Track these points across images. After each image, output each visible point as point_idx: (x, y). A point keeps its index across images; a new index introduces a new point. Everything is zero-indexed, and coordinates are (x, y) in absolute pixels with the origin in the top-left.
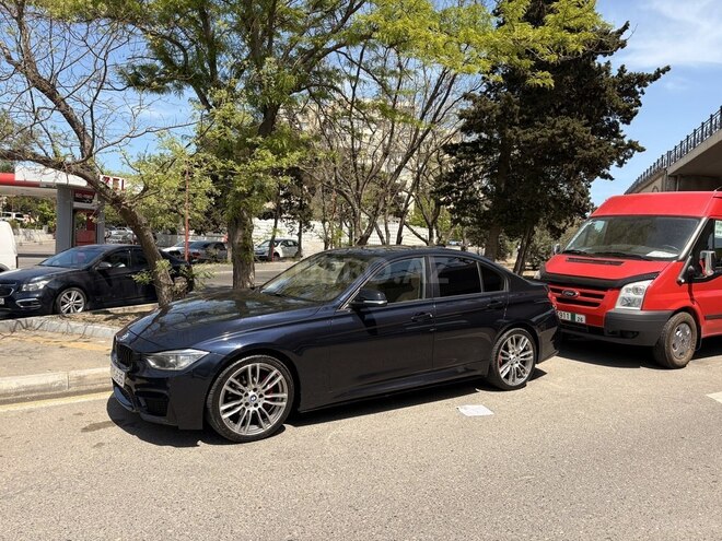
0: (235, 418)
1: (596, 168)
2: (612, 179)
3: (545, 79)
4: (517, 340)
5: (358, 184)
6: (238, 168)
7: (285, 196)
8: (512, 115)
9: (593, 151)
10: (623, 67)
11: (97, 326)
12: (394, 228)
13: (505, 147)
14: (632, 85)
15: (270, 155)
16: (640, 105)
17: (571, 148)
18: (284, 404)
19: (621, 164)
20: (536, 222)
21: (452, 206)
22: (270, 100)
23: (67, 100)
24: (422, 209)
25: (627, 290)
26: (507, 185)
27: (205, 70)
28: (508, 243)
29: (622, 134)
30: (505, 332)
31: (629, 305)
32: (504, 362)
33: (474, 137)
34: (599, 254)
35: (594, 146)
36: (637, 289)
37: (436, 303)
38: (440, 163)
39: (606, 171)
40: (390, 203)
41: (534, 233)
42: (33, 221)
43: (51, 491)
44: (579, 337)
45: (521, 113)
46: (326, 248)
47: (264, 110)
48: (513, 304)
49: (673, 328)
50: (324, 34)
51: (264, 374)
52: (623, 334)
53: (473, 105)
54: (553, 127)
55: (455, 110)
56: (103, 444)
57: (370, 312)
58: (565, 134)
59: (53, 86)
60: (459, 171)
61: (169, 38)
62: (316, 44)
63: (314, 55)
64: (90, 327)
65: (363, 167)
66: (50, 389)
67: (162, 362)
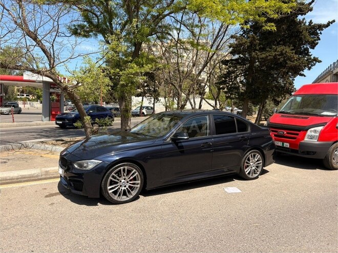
0: (115, 193)
1: (297, 71)
2: (305, 76)
3: (271, 27)
4: (254, 156)
5: (180, 80)
6: (121, 73)
7: (147, 86)
8: (255, 45)
9: (296, 62)
10: (311, 21)
11: (57, 147)
12: (198, 100)
13: (252, 61)
14: (315, 30)
15: (135, 66)
16: (320, 39)
17: (285, 61)
18: (139, 186)
19: (309, 69)
20: (266, 98)
21: (226, 90)
22: (138, 40)
23: (42, 41)
24: (211, 91)
25: (311, 131)
26: (253, 79)
27: (107, 26)
28: (253, 108)
29: (310, 54)
30: (248, 152)
31: (311, 139)
32: (248, 166)
33: (237, 56)
34: (297, 113)
35: (296, 60)
36: (315, 131)
37: (214, 138)
38: (220, 69)
39: (302, 72)
40: (196, 89)
41: (266, 102)
42: (34, 98)
43: (27, 226)
44: (285, 154)
45: (260, 44)
46: (166, 110)
47: (135, 45)
48: (252, 138)
49: (333, 150)
50: (163, 7)
51: (129, 172)
52: (308, 153)
53: (236, 41)
54: (276, 51)
55: (228, 44)
56: (54, 203)
57: (181, 142)
58: (282, 54)
59: (36, 35)
60: (229, 73)
61: (91, 12)
62: (159, 13)
63: (159, 18)
64: (54, 147)
65: (183, 72)
66: (33, 177)
67: (81, 166)
